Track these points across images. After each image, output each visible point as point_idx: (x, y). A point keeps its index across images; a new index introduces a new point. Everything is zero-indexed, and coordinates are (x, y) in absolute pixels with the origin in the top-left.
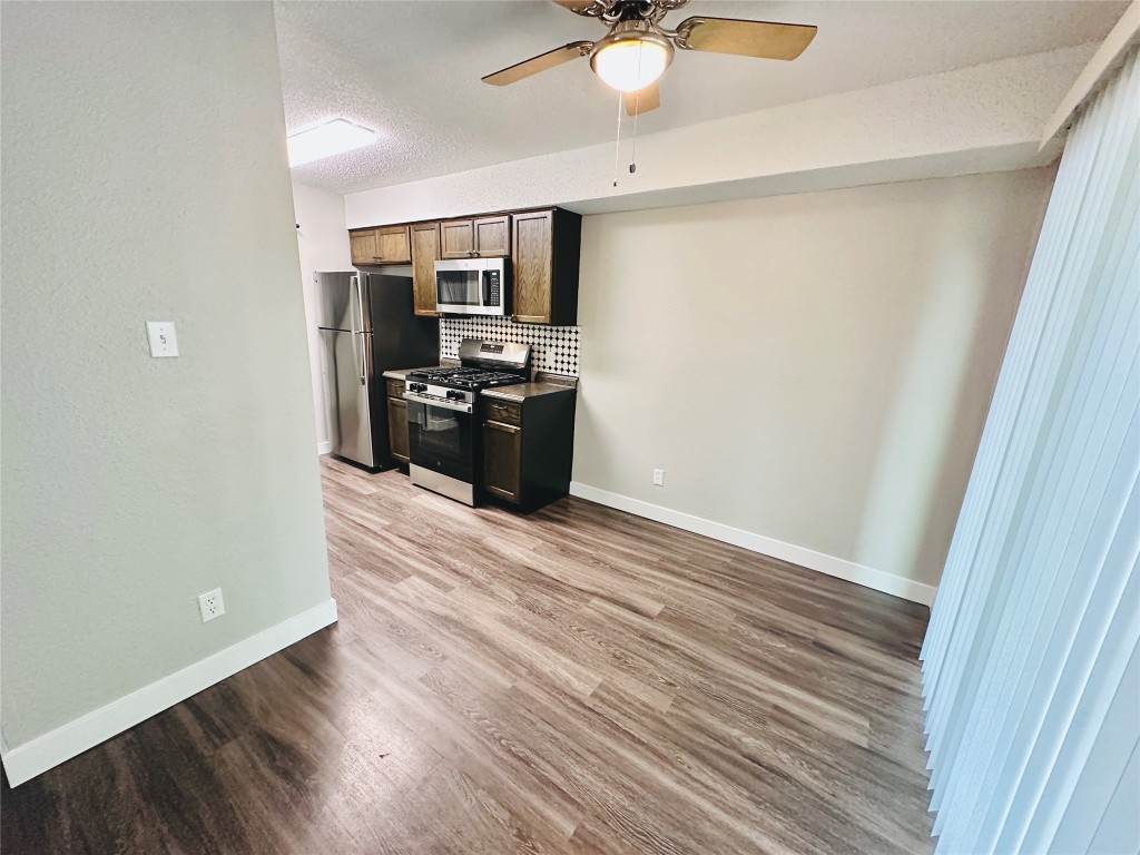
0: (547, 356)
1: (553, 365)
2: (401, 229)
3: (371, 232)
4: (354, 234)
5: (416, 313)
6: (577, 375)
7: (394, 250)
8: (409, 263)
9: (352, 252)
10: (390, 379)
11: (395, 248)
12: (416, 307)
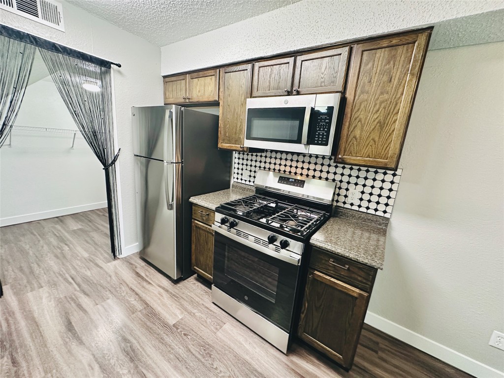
0: (349, 193)
1: (357, 202)
2: (212, 72)
3: (182, 77)
4: (167, 79)
5: (220, 145)
6: (387, 215)
7: (203, 92)
8: (216, 104)
9: (165, 94)
10: (196, 205)
11: (204, 90)
12: (220, 141)
